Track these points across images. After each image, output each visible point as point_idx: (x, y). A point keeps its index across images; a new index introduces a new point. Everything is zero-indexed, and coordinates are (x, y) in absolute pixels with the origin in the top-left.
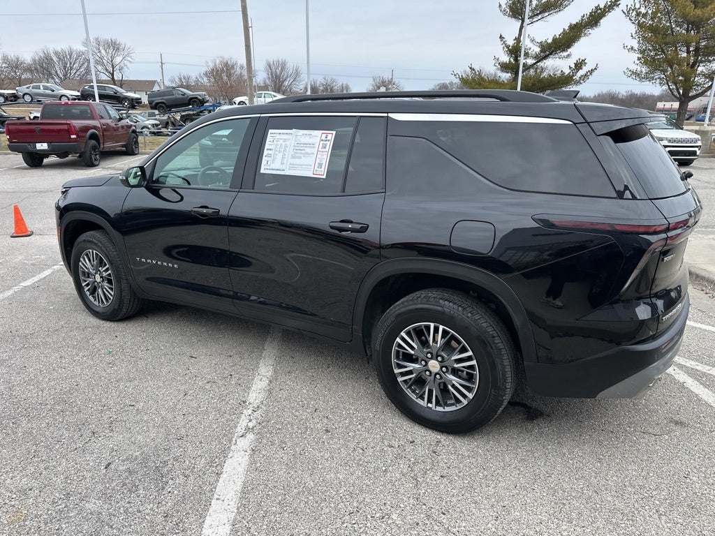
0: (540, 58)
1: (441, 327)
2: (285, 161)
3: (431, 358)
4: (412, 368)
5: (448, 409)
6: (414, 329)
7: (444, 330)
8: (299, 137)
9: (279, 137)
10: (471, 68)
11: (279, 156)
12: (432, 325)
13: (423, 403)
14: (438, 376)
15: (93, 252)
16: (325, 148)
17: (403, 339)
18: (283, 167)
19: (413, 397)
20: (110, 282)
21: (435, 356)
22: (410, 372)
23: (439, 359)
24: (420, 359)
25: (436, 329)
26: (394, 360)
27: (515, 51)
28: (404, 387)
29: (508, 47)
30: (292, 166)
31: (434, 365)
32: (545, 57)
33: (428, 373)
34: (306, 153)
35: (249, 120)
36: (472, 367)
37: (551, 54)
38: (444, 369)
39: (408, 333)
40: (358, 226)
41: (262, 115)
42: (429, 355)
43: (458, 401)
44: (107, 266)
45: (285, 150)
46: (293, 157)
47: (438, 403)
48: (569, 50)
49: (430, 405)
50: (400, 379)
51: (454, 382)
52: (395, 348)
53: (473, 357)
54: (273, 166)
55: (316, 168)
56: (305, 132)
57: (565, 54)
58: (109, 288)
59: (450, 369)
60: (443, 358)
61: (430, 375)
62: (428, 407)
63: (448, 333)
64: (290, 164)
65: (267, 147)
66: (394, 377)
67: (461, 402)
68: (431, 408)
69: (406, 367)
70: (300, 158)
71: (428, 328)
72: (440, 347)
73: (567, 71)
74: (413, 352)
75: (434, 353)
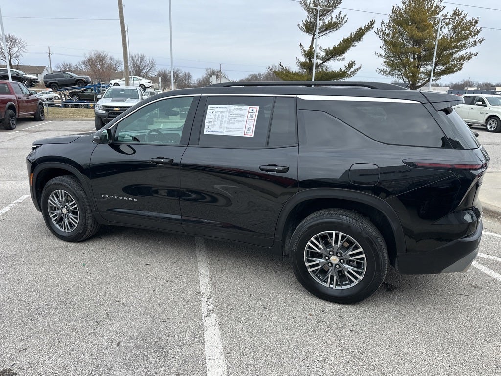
0: (326, 60)
1: (340, 234)
2: (223, 126)
3: (333, 255)
4: (318, 262)
5: (344, 288)
6: (320, 236)
7: (342, 235)
8: (232, 110)
9: (216, 109)
10: (280, 65)
11: (218, 123)
12: (334, 232)
13: (327, 285)
14: (337, 266)
15: (61, 192)
16: (252, 117)
17: (312, 243)
18: (220, 130)
19: (319, 281)
20: (75, 213)
21: (335, 253)
22: (318, 265)
23: (339, 254)
24: (324, 256)
25: (337, 235)
26: (305, 257)
27: (310, 54)
28: (313, 276)
29: (305, 52)
30: (228, 129)
31: (334, 259)
32: (329, 59)
33: (330, 264)
34: (238, 121)
35: (192, 99)
36: (362, 259)
37: (332, 57)
38: (342, 261)
39: (316, 239)
40: (281, 168)
41: (202, 95)
42: (331, 253)
43: (352, 282)
44: (74, 202)
45: (222, 119)
46: (228, 123)
47: (337, 285)
48: (344, 55)
49: (331, 286)
50: (310, 270)
51: (349, 269)
52: (306, 249)
53: (363, 252)
54: (212, 129)
55: (246, 131)
56: (237, 107)
57: (341, 57)
58: (74, 218)
59: (346, 261)
60: (341, 253)
61: (332, 266)
62: (330, 288)
63: (346, 237)
64: (227, 128)
65: (207, 116)
66: (306, 268)
67: (353, 282)
68: (332, 288)
69: (314, 261)
70: (234, 124)
71: (331, 235)
72: (339, 247)
73: (343, 69)
74: (319, 251)
75: (335, 251)
